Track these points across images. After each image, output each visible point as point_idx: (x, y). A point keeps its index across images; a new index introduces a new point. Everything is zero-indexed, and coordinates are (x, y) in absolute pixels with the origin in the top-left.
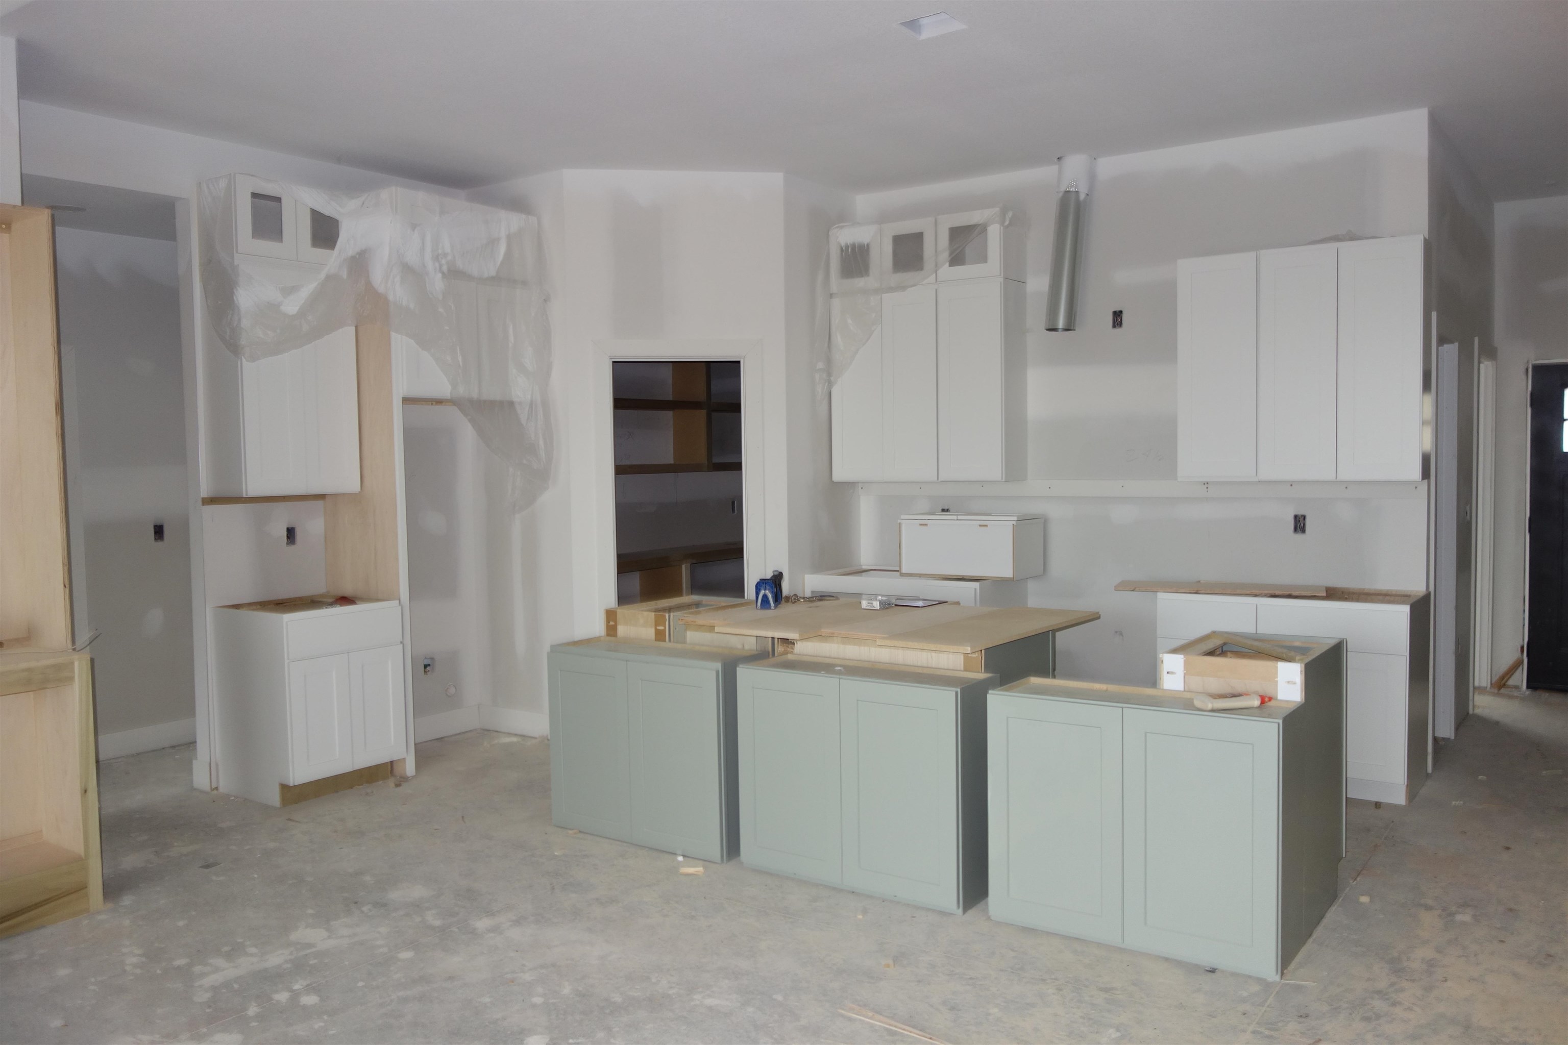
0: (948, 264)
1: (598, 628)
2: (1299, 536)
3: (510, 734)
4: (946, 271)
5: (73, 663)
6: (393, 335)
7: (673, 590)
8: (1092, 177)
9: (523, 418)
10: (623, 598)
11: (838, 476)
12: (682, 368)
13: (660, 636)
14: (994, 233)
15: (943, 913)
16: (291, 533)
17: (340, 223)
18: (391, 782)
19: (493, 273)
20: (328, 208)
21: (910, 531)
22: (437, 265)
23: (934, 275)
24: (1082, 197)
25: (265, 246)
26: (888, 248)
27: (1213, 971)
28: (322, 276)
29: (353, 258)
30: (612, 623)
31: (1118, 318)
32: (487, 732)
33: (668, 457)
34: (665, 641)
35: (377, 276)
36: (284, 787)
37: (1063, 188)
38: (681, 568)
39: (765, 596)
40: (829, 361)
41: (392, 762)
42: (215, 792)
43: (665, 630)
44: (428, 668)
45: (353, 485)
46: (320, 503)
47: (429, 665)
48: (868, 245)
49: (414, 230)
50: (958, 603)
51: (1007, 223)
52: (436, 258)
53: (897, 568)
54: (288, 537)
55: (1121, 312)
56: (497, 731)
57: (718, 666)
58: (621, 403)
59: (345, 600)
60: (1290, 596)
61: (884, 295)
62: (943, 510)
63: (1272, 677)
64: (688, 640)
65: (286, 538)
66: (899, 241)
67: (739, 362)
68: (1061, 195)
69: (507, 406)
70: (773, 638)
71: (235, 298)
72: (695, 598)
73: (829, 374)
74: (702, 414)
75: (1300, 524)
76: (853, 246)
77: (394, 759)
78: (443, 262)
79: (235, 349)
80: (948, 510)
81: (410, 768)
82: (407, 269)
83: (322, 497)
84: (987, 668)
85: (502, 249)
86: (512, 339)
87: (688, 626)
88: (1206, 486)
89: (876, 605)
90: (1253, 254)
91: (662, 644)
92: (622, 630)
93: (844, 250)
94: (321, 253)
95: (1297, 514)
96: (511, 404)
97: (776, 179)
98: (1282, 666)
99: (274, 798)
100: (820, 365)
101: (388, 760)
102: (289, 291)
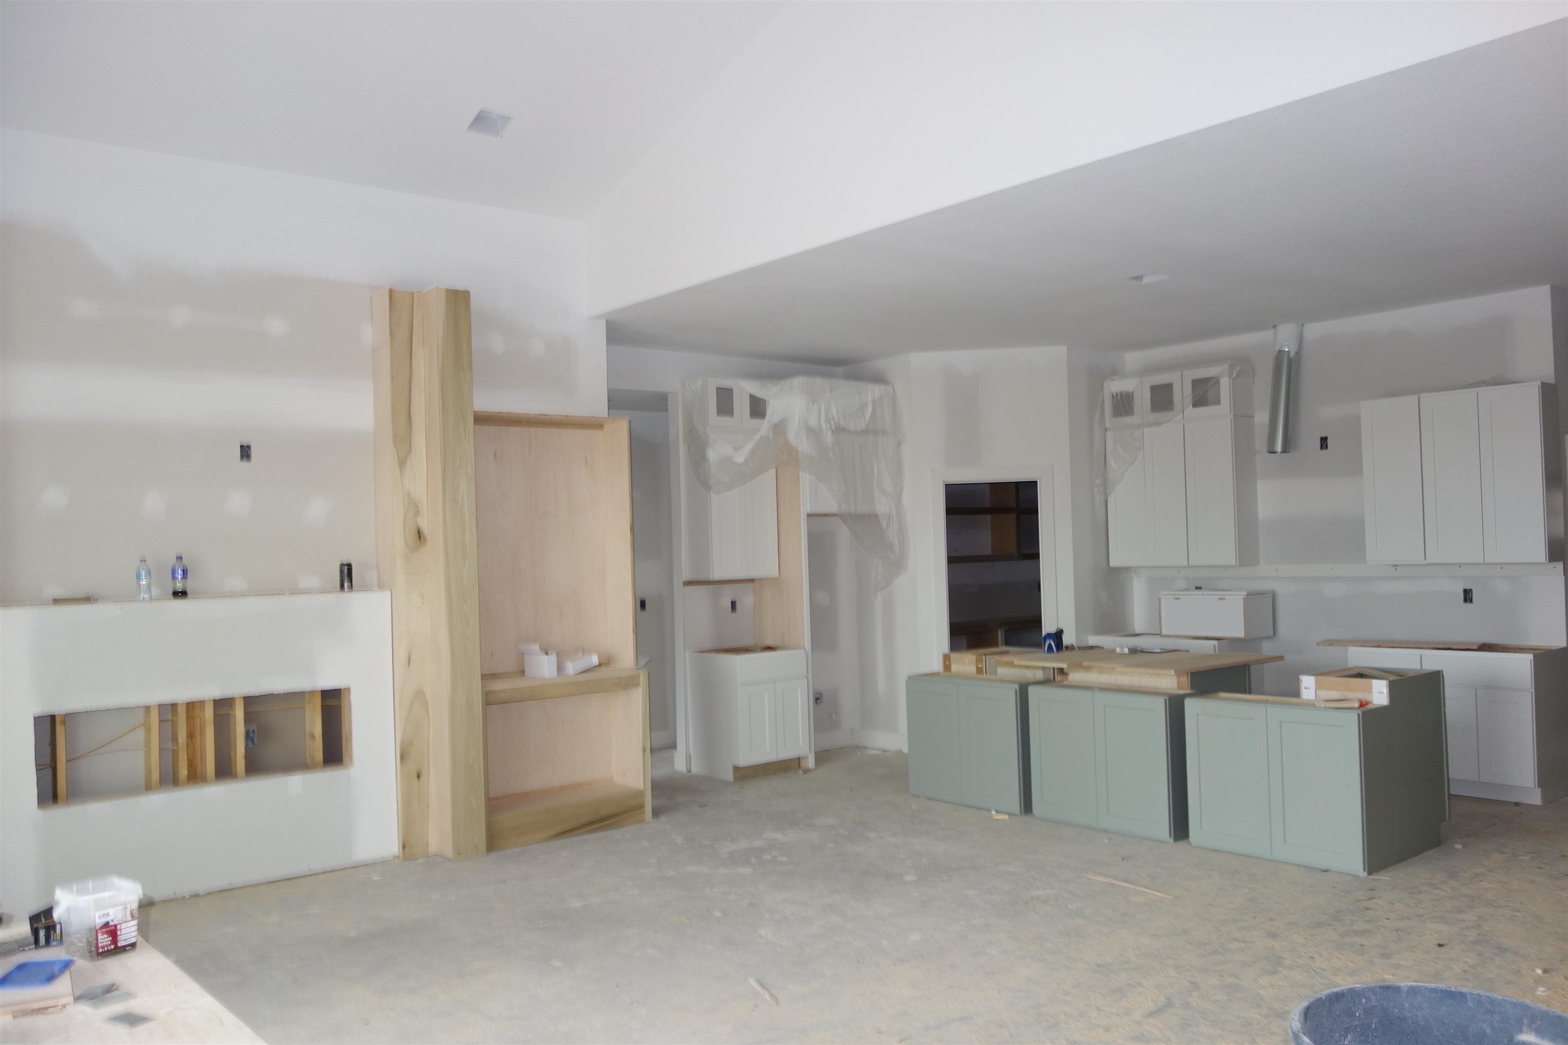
0: (1192, 406)
1: (937, 665)
2: (1468, 605)
3: (874, 749)
4: (1191, 411)
5: (639, 676)
6: (800, 473)
7: (993, 643)
8: (1301, 339)
9: (884, 525)
10: (954, 647)
11: (1113, 563)
12: (997, 488)
13: (979, 671)
14: (1225, 385)
15: (1162, 842)
16: (733, 605)
17: (767, 402)
18: (801, 772)
19: (864, 427)
20: (760, 393)
21: (1167, 603)
22: (828, 425)
23: (1182, 414)
24: (1292, 354)
25: (725, 420)
26: (1147, 395)
27: (1326, 871)
28: (757, 437)
29: (776, 425)
30: (947, 663)
31: (1324, 442)
32: (857, 748)
33: (986, 548)
34: (983, 675)
35: (792, 436)
36: (736, 769)
37: (1277, 349)
38: (998, 633)
39: (1050, 645)
40: (1105, 479)
41: (799, 758)
42: (689, 774)
43: (983, 667)
44: (818, 701)
45: (775, 573)
46: (751, 585)
47: (818, 699)
48: (1132, 393)
49: (814, 404)
50: (1188, 651)
51: (1235, 375)
52: (828, 421)
53: (1159, 633)
54: (732, 608)
55: (1326, 438)
56: (865, 748)
57: (1017, 687)
58: (952, 510)
59: (769, 648)
60: (1450, 649)
61: (1145, 429)
62: (1197, 588)
63: (1369, 690)
64: (998, 672)
65: (730, 608)
66: (1154, 389)
67: (1036, 482)
68: (1276, 353)
69: (871, 518)
70: (1054, 668)
71: (707, 455)
72: (1005, 648)
73: (1105, 488)
74: (1013, 517)
75: (1468, 596)
76: (1121, 394)
77: (801, 756)
78: (832, 423)
79: (707, 487)
80: (1200, 588)
81: (811, 763)
82: (809, 430)
83: (752, 581)
84: (1192, 688)
85: (869, 410)
86: (876, 471)
87: (998, 664)
88: (1395, 567)
89: (1126, 651)
90: (1415, 398)
91: (980, 676)
92: (954, 668)
93: (1114, 397)
94: (756, 421)
95: (1465, 588)
96: (876, 516)
97: (1060, 351)
98: (1375, 682)
99: (729, 776)
100: (1098, 481)
101: (797, 756)
102: (738, 448)
